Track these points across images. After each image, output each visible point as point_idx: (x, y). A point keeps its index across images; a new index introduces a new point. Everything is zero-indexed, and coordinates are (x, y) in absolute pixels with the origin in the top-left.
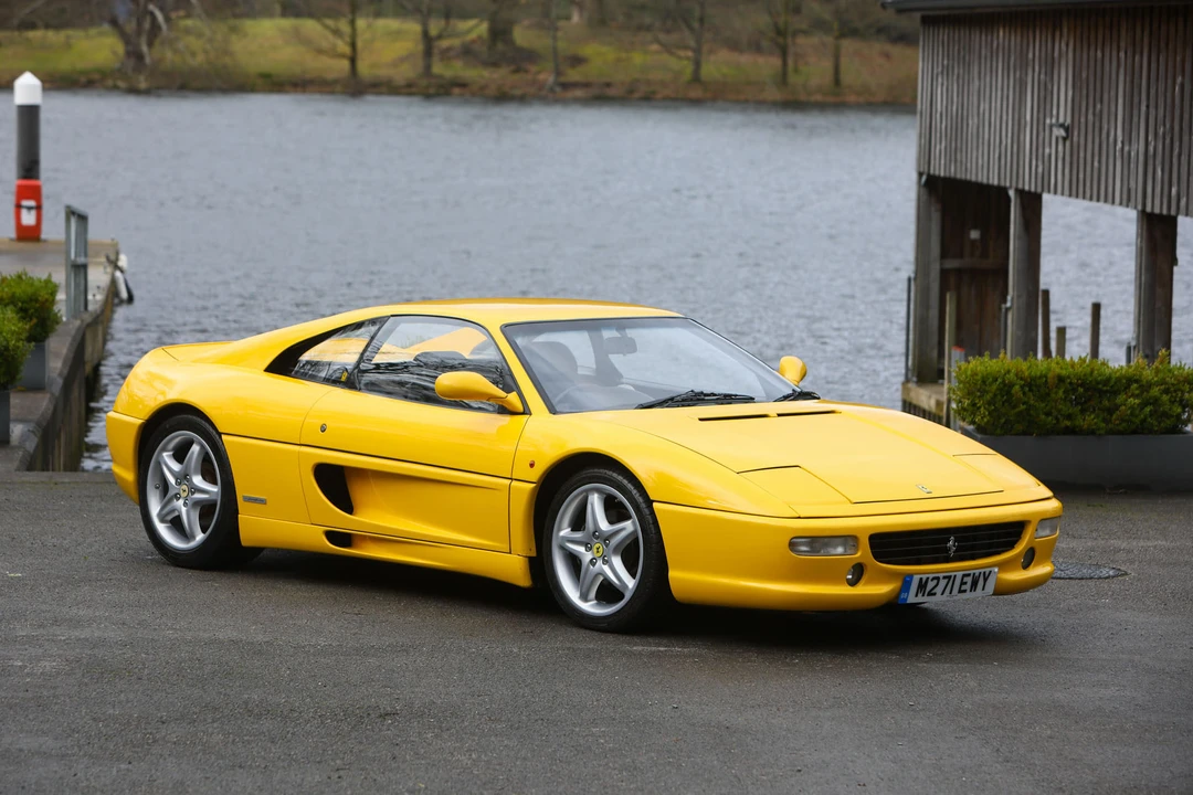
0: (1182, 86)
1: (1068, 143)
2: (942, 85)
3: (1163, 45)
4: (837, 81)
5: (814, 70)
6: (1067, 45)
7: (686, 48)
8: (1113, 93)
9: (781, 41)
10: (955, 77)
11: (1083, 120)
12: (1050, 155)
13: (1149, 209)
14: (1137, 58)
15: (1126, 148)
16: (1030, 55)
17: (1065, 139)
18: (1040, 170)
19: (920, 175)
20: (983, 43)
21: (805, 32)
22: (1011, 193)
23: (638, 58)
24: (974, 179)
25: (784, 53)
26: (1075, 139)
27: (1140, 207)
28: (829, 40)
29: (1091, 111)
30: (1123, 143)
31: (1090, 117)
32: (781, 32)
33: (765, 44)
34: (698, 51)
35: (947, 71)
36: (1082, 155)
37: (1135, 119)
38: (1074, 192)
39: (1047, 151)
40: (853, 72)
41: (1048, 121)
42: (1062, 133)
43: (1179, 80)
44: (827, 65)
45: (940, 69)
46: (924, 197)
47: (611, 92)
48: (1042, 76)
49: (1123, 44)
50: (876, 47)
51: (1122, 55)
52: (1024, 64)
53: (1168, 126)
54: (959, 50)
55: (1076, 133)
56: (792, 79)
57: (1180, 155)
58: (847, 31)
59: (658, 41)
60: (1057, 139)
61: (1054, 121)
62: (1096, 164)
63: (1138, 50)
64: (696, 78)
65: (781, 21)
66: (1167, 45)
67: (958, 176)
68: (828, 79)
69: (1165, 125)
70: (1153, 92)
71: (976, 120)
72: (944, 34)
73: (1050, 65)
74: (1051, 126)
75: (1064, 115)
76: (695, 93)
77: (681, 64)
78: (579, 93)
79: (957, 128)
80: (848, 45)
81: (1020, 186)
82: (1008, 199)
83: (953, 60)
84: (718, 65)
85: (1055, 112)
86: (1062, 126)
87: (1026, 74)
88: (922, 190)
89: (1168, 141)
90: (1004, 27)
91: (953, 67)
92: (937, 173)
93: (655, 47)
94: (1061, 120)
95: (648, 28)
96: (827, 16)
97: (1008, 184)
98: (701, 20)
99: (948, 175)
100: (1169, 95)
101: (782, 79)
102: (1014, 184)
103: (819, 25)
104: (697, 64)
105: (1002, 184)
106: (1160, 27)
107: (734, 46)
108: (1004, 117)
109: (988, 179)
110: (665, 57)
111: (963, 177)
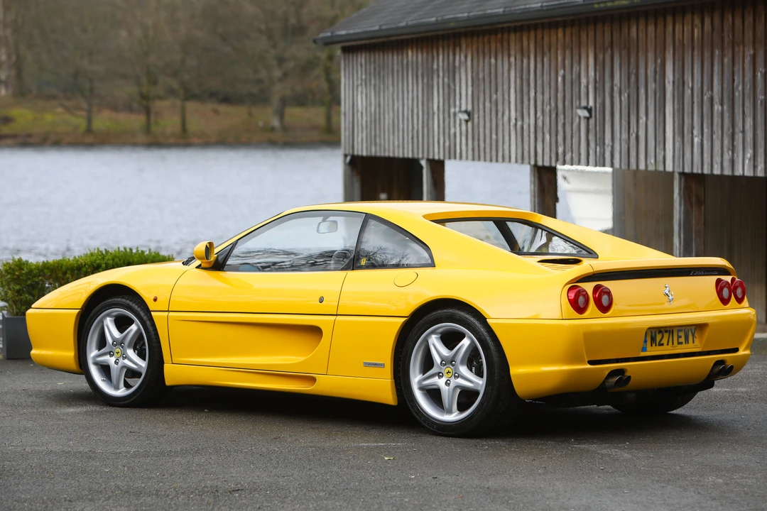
0: (564, 77)
1: (470, 124)
2: (362, 93)
3: (546, 50)
4: (184, 129)
5: (169, 122)
6: (466, 57)
7: (81, 109)
8: (506, 87)
9: (145, 104)
10: (372, 87)
11: (481, 106)
12: (455, 134)
13: (540, 163)
14: (525, 61)
15: (519, 123)
16: (435, 66)
17: (467, 121)
18: (447, 144)
19: (346, 156)
20: (395, 62)
21: (160, 98)
22: (423, 163)
23: (49, 117)
24: (391, 155)
25: (148, 111)
26: (476, 120)
27: (533, 163)
28: (178, 102)
29: (488, 100)
30: (516, 119)
31: (487, 104)
32: (144, 97)
33: (135, 105)
34: (90, 111)
35: (366, 83)
36: (481, 130)
37: (526, 102)
38: (476, 156)
39: (452, 131)
40: (194, 124)
41: (452, 110)
42: (465, 117)
43: (561, 72)
44: (176, 120)
45: (359, 82)
46: (349, 172)
47: (31, 140)
48: (446, 80)
49: (512, 52)
50: (209, 106)
51: (512, 59)
52: (430, 73)
53: (553, 105)
54: (375, 69)
55: (476, 116)
56: (154, 128)
57: (564, 124)
58: (190, 96)
59: (63, 106)
60: (460, 120)
61: (457, 109)
62: (494, 136)
63: (526, 54)
64: (89, 130)
65: (145, 90)
66: (550, 50)
67: (378, 154)
68: (178, 128)
69: (550, 105)
70: (539, 82)
71: (391, 114)
72: (362, 58)
73: (452, 71)
74: (455, 114)
75: (466, 104)
76: (90, 139)
77: (79, 121)
78: (9, 141)
79: (376, 121)
80: (191, 106)
81: (431, 157)
82: (421, 167)
83: (370, 74)
84: (103, 121)
85: (458, 103)
86: (466, 112)
87: (432, 80)
88: (347, 167)
89: (553, 116)
90: (412, 49)
91: (370, 80)
92: (360, 153)
93: (60, 110)
94: (463, 108)
95: (54, 97)
96: (176, 85)
97: (420, 156)
98: (91, 90)
99: (369, 154)
100: (553, 84)
101: (147, 129)
102: (426, 156)
103: (172, 92)
104: (90, 121)
105: (416, 156)
106: (543, 38)
107: (115, 108)
108: (415, 111)
109: (403, 153)
110: (67, 117)
111: (382, 155)
